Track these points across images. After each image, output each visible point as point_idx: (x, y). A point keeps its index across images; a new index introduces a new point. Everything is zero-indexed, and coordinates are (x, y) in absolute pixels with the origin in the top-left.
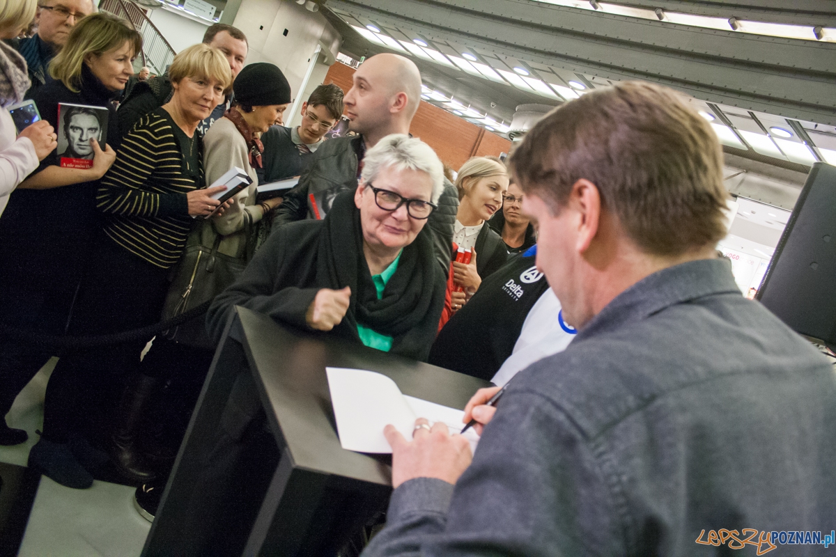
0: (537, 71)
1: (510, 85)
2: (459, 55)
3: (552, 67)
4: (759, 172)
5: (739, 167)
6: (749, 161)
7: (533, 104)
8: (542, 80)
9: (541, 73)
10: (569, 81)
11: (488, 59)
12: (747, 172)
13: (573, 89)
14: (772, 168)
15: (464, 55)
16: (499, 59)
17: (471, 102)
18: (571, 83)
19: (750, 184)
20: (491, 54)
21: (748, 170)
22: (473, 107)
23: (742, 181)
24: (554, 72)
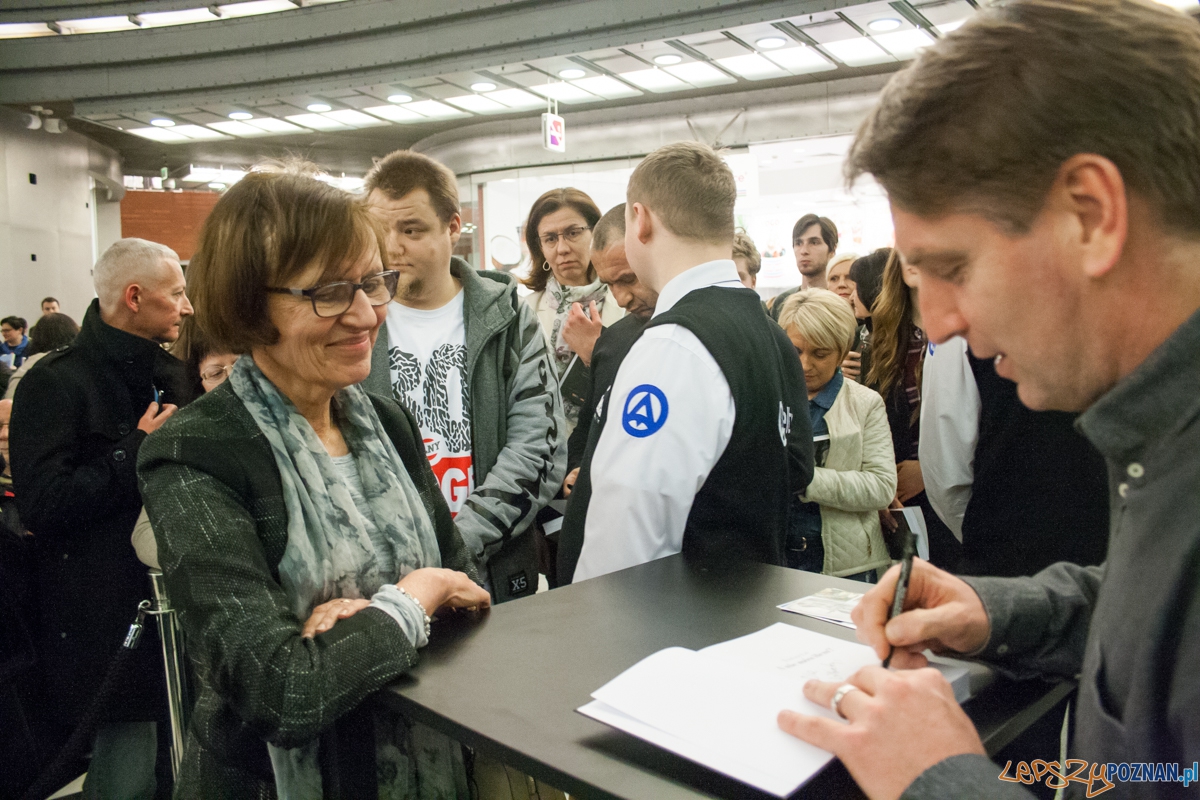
0: (422, 90)
1: (390, 124)
2: (303, 110)
3: (440, 76)
4: (761, 103)
5: (733, 107)
6: (742, 96)
7: (431, 137)
8: (434, 99)
9: (428, 90)
10: (471, 85)
11: (345, 101)
12: (746, 110)
13: (479, 93)
14: (774, 92)
15: (310, 108)
16: (363, 94)
17: (343, 169)
18: (474, 87)
19: (757, 123)
20: (350, 91)
21: (746, 107)
22: (348, 174)
23: (746, 124)
24: (445, 82)
